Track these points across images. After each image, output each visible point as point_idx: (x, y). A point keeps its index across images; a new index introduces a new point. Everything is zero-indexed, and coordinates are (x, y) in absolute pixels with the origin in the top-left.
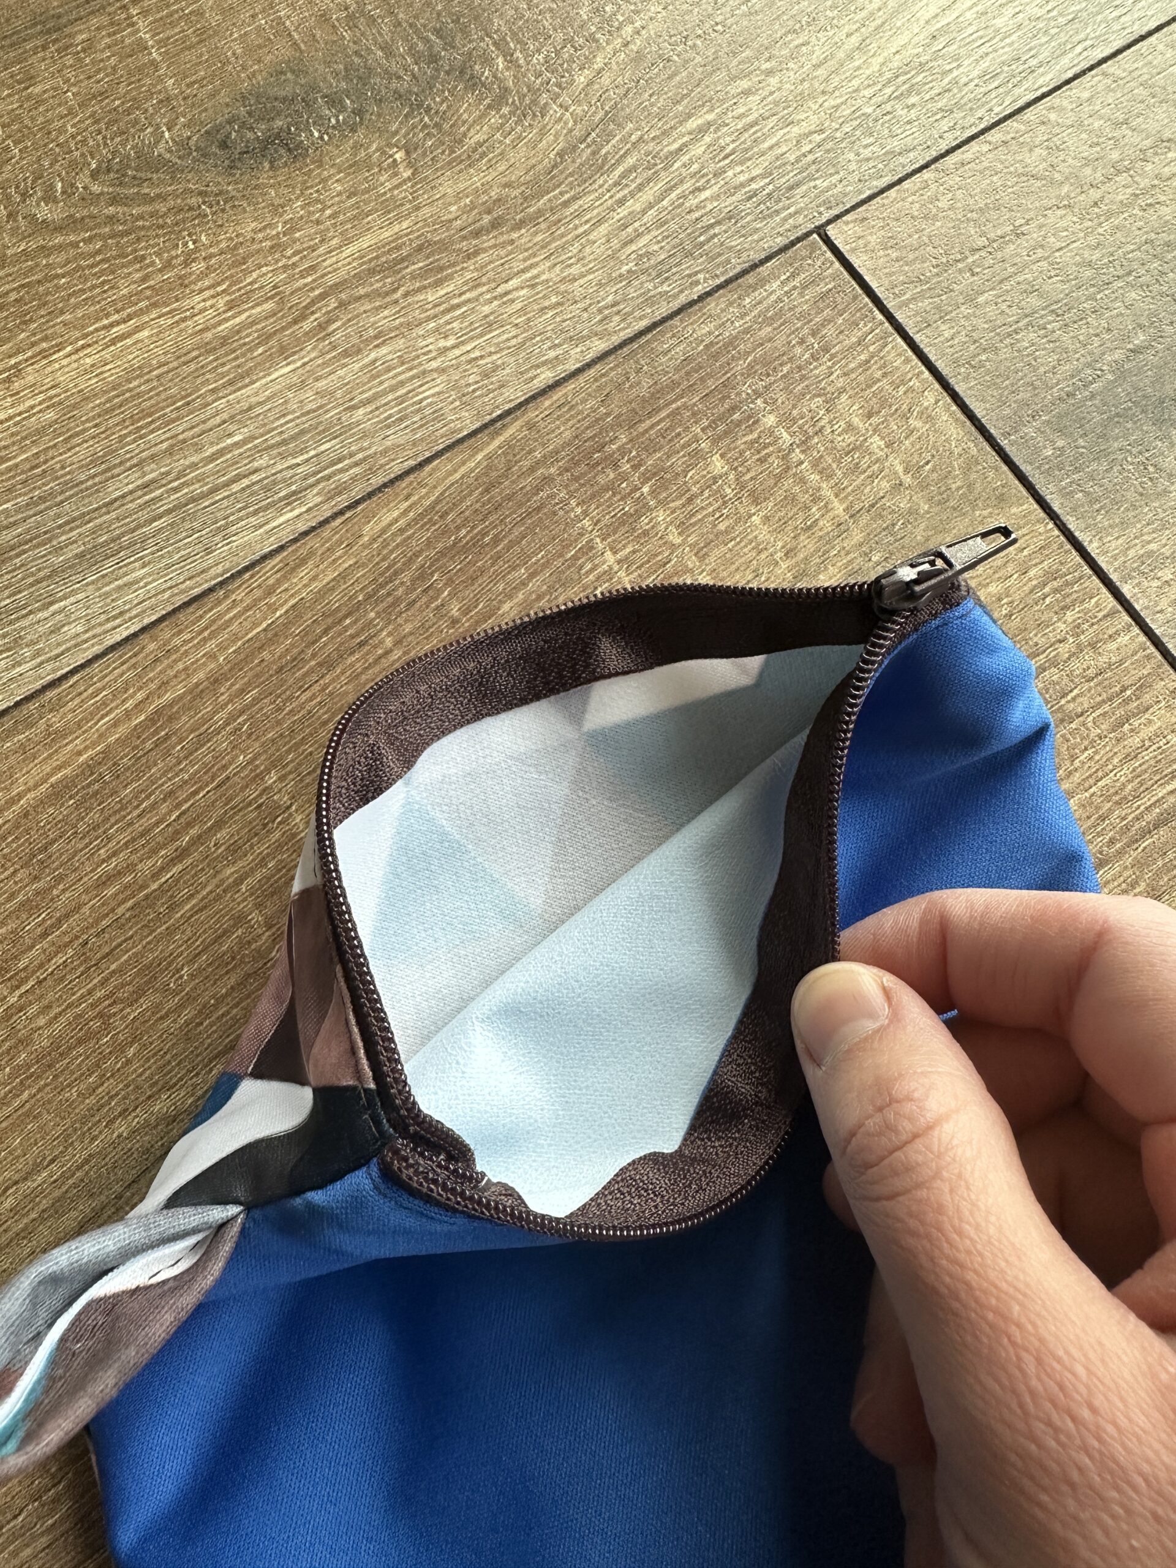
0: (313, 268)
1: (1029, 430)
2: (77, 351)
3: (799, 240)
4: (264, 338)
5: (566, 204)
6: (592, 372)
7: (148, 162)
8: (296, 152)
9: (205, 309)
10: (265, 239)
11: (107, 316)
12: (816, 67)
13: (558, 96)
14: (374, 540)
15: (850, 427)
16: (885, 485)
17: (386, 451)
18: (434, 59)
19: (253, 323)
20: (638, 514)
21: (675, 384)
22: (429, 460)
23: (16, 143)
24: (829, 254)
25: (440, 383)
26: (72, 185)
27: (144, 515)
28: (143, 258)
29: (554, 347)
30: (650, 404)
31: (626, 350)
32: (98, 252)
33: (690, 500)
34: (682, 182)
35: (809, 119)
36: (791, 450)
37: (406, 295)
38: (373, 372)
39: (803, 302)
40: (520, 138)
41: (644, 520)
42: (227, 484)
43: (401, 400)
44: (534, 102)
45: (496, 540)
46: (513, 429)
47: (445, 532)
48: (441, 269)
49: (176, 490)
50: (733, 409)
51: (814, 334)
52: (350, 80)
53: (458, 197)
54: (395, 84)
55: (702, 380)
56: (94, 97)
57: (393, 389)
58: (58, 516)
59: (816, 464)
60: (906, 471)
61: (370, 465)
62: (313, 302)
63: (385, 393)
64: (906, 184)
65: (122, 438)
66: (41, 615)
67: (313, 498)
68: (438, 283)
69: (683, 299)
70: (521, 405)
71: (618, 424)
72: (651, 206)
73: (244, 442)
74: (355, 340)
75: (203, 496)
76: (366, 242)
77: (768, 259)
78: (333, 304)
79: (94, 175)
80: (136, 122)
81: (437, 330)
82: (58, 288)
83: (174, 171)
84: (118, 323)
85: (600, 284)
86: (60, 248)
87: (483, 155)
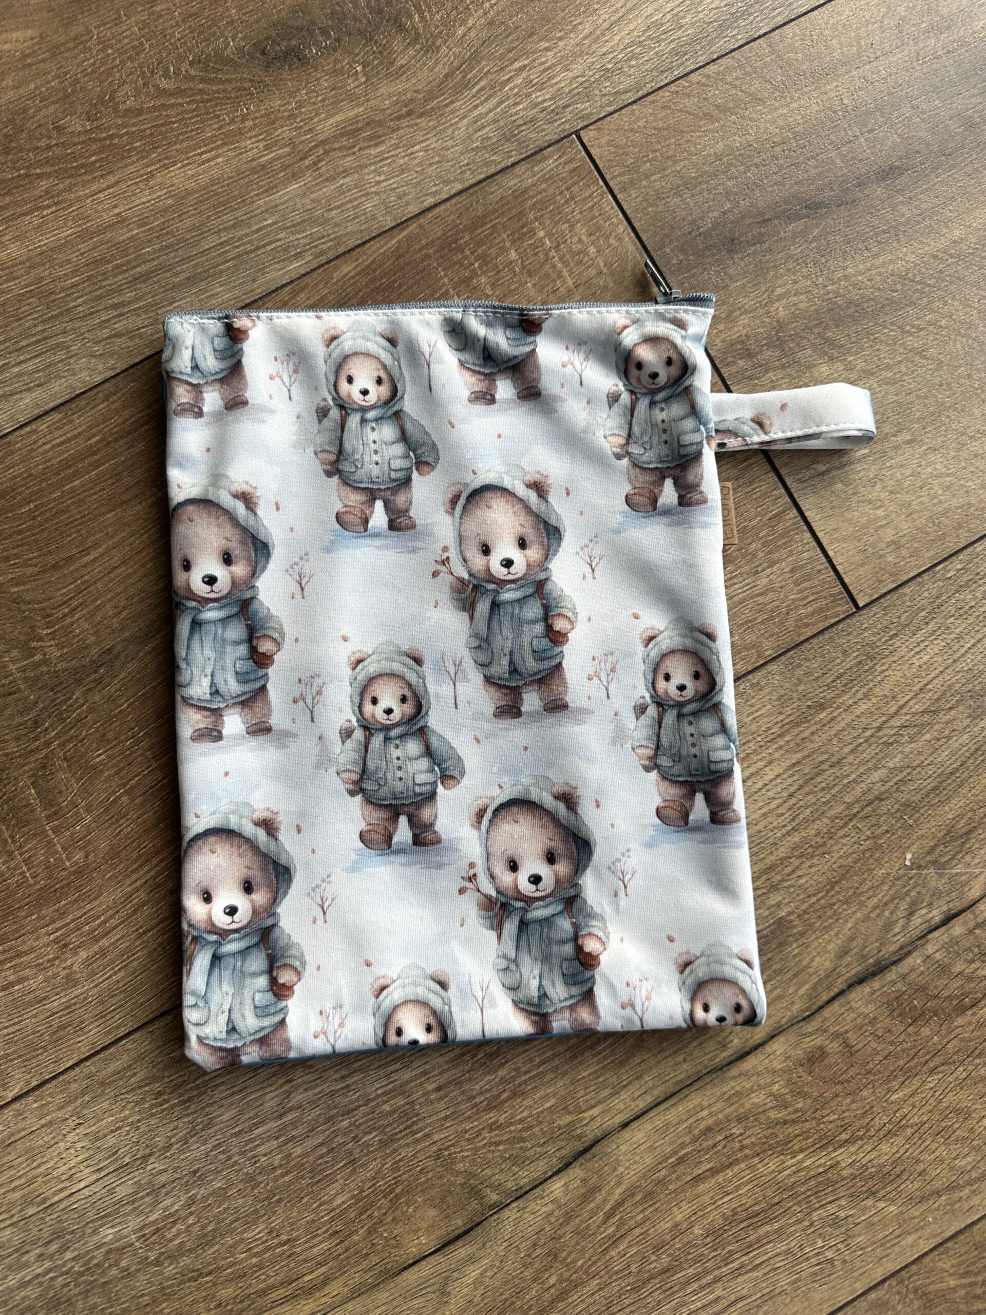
0: (311, 130)
1: (668, 250)
2: (184, 166)
3: (565, 137)
4: (285, 168)
5: (447, 105)
6: (454, 201)
7: (222, 60)
8: (303, 61)
9: (252, 149)
10: (286, 111)
11: (200, 148)
12: (586, 37)
13: (446, 41)
14: (339, 281)
15: (580, 240)
16: (594, 272)
17: (346, 234)
18: (380, 11)
19: (278, 159)
20: (471, 278)
21: (495, 211)
22: (368, 241)
23: (147, 40)
24: (580, 147)
25: (375, 200)
26: (179, 69)
27: (220, 259)
28: (219, 116)
29: (435, 185)
30: (481, 221)
31: (472, 190)
32: (194, 110)
33: (498, 272)
34: (508, 99)
35: (577, 69)
36: (550, 250)
37: (360, 150)
38: (341, 191)
39: (564, 171)
40: (424, 64)
41: (475, 281)
42: (264, 246)
43: (355, 208)
44: (433, 43)
45: (400, 286)
46: (412, 228)
47: (375, 279)
48: (379, 137)
49: (237, 247)
50: (523, 226)
51: (567, 189)
52: (332, 18)
53: (390, 96)
54: (358, 25)
55: (509, 209)
56: (190, 16)
57: (351, 201)
58: (176, 257)
59: (561, 258)
60: (605, 265)
61: (338, 240)
62: (310, 150)
63: (347, 203)
64: (624, 111)
65: (209, 217)
66: (168, 308)
67: (308, 257)
68: (377, 145)
69: (503, 165)
70: (416, 215)
71: (465, 230)
72: (491, 111)
73: (273, 224)
74: (332, 173)
75: (252, 251)
76: (339, 118)
77: (549, 146)
78: (321, 152)
79: (192, 64)
80: (214, 34)
81: (375, 171)
82: (172, 129)
83: (236, 66)
84: (205, 152)
85: (462, 153)
86: (173, 106)
87: (404, 72)
